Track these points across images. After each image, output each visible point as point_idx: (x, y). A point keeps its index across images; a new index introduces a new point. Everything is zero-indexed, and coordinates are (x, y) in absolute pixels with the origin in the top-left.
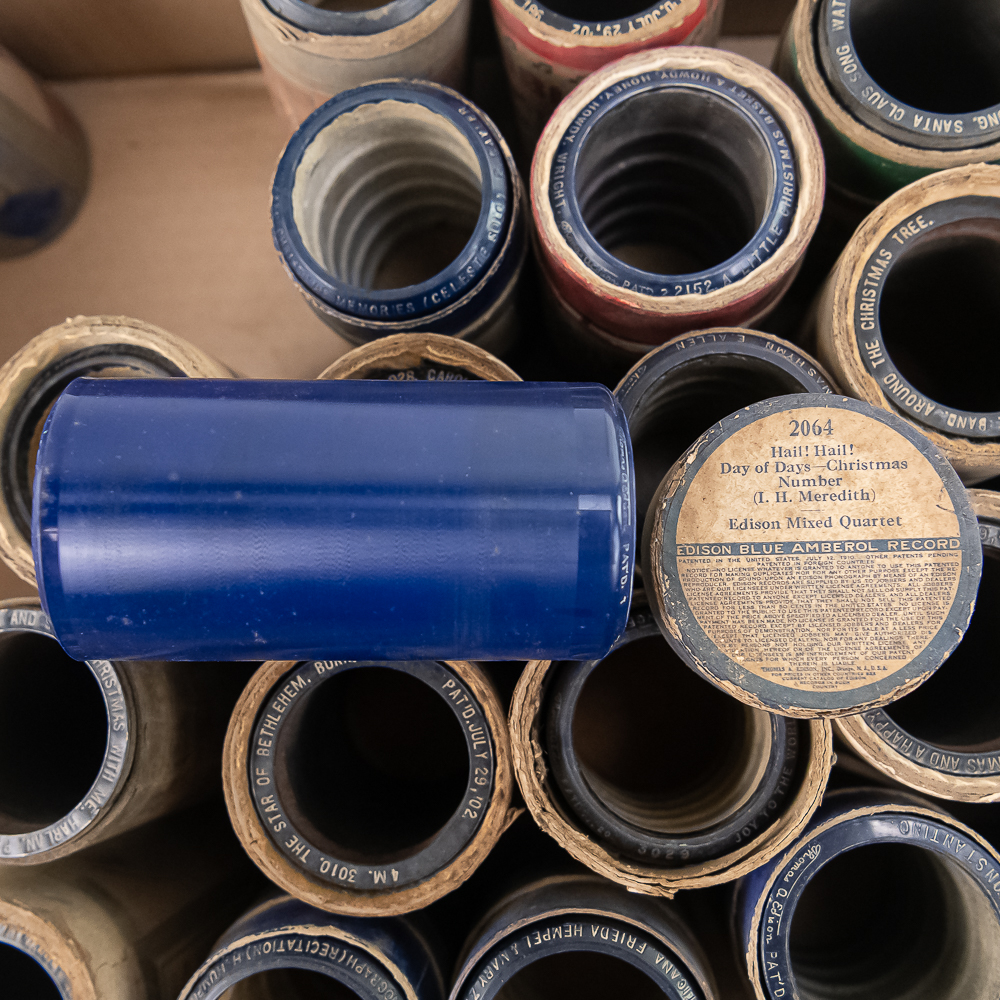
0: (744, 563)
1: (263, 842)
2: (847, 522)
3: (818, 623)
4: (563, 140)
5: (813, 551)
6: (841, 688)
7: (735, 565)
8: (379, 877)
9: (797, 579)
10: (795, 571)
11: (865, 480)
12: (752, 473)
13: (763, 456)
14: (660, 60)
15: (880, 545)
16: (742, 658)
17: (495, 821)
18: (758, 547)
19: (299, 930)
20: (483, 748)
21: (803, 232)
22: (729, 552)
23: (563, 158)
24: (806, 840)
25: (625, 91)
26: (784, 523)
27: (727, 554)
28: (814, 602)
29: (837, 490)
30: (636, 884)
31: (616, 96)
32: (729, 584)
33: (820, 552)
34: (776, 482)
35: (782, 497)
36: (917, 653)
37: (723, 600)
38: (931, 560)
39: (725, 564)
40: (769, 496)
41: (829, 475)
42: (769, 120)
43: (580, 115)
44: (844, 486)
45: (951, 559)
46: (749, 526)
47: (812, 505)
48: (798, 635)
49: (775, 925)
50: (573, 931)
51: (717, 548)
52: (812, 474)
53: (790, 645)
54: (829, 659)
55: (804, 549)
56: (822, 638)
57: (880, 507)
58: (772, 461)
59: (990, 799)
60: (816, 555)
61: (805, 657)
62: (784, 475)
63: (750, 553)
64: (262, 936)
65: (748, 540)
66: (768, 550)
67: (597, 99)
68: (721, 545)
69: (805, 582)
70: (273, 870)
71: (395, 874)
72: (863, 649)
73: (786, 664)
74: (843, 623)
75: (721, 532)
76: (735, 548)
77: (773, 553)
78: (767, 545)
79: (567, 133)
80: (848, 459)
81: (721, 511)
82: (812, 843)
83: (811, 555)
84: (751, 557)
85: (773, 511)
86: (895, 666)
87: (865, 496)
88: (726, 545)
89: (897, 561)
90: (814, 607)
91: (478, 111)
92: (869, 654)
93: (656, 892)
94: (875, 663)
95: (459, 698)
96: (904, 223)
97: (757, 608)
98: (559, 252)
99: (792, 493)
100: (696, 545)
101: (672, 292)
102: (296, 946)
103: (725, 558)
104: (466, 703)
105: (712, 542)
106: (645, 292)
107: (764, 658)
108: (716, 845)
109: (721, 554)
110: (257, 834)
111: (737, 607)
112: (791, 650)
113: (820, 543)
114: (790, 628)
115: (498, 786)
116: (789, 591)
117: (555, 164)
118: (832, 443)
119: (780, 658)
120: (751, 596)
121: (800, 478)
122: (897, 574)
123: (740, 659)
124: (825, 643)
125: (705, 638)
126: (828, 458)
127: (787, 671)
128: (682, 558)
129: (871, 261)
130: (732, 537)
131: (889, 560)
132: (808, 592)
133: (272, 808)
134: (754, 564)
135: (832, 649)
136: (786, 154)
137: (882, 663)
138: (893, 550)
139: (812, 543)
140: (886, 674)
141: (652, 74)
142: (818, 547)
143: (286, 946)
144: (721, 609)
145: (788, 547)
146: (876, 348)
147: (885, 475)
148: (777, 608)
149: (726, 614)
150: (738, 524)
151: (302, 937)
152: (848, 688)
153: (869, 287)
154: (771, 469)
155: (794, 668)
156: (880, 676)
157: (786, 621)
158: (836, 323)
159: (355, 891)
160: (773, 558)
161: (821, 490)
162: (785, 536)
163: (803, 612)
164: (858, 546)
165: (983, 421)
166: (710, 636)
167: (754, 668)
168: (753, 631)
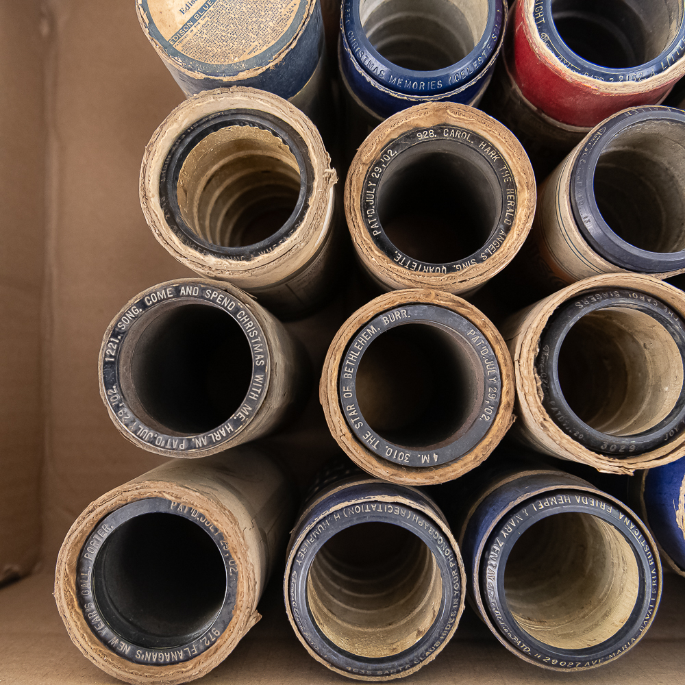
0: (202, 22)
3: (253, 15)
6: (285, 29)
7: (199, 26)
9: (229, 7)
10: (225, 5)
16: (237, 58)
18: (202, 10)
22: (192, 24)
27: (191, 26)
28: (244, 9)
32: (204, 36)
37: (208, 45)
39: (195, 30)
46: (190, 6)
48: (250, 27)
51: (186, 27)
53: (251, 34)
54: (271, 24)
56: (260, 19)
61: (261, 32)
63: (201, 16)
65: (195, 11)
66: (206, 7)
68: (186, 24)
69: (233, 5)
72: (280, 6)
73: (256, 43)
74: (263, 5)
75: (182, 19)
76: (193, 20)
77: (210, 7)
78: (204, 6)
81: (173, 11)
84: (202, 17)
88: (188, 22)
90: (246, 11)
92: (284, 5)
94: (289, 6)
97: (224, 34)
100: (176, 34)
103: (193, 28)
105: (181, 27)
107: (245, 49)
109: (190, 28)
111: (215, 41)
112: (253, 36)
114: (244, 28)
116: (230, 15)
119: (251, 43)
120: (217, 32)
123: (236, 60)
124: (264, 20)
125: (215, 66)
127: (259, 45)
128: (176, 44)
130: (188, 16)
132: (238, 8)
134: (207, 18)
135: (268, 19)
137: (292, 4)
140: (297, 6)
144: (210, 49)
148: (232, 26)
149: (214, 49)
150: (185, 9)
155: (260, 41)
156: (296, 9)
157: (240, 27)
160: (211, 8)
163: (243, 17)
166: (216, 63)
167: (246, 57)
168: (231, 44)
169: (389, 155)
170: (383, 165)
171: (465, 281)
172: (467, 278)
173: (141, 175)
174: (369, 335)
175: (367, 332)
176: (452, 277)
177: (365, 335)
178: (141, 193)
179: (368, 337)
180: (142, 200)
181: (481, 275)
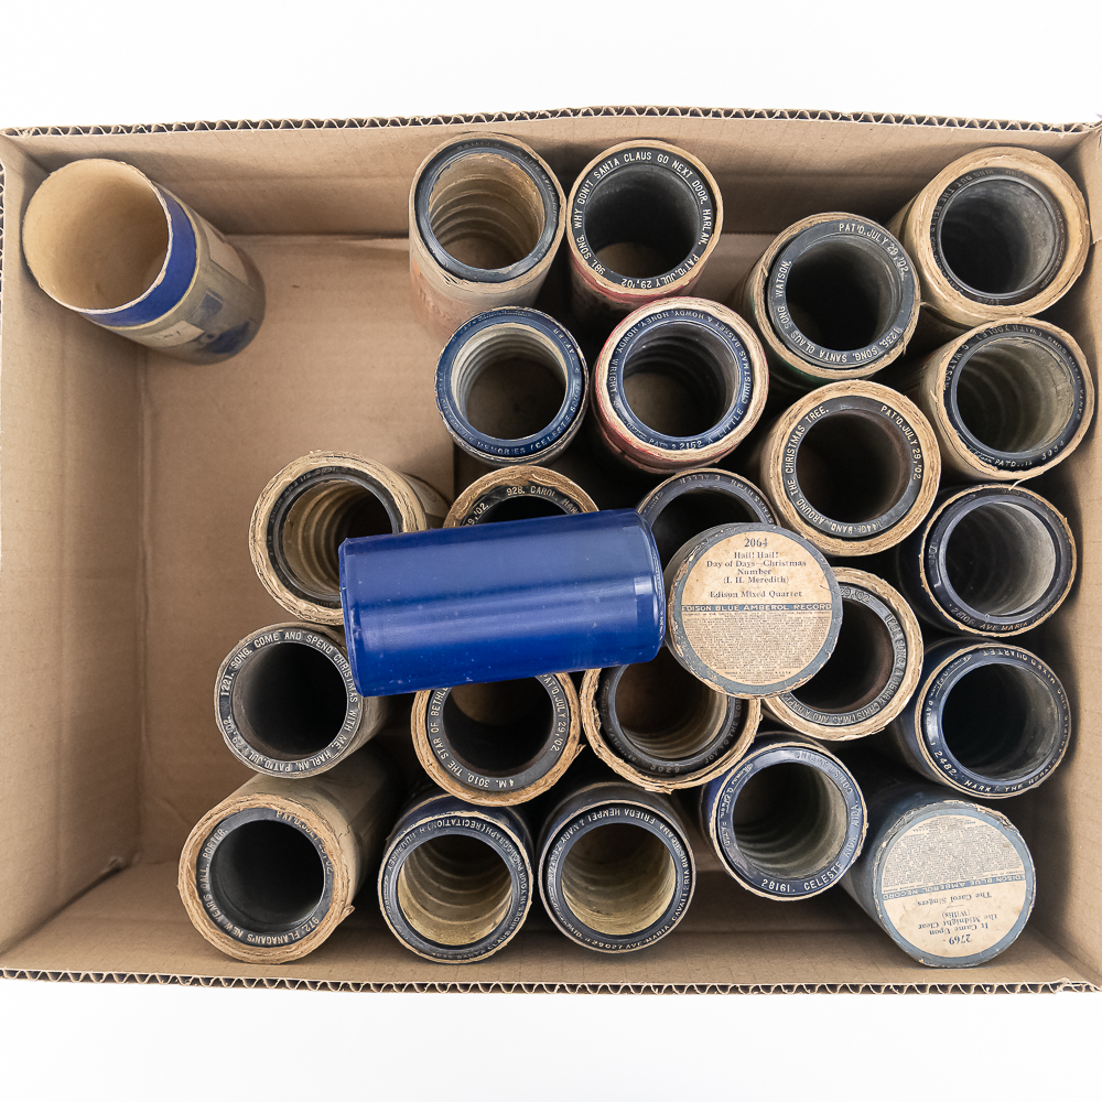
0: (718, 615)
1: (436, 764)
2: (773, 594)
3: (756, 648)
4: (615, 350)
5: (755, 610)
6: (766, 683)
7: (713, 617)
8: (502, 784)
9: (745, 624)
10: (744, 620)
11: (783, 571)
12: (723, 566)
13: (730, 558)
14: (675, 303)
15: (790, 607)
17: (571, 752)
18: (726, 607)
19: (458, 814)
20: (563, 711)
21: (755, 414)
22: (710, 609)
23: (615, 362)
24: (744, 761)
25: (653, 323)
26: (740, 594)
27: (709, 611)
28: (754, 637)
29: (769, 577)
30: (650, 786)
31: (648, 325)
32: (710, 627)
33: (758, 610)
34: (736, 571)
35: (738, 580)
36: (807, 664)
37: (706, 636)
38: (816, 615)
39: (708, 616)
40: (733, 579)
41: (764, 568)
42: (738, 344)
43: (625, 335)
44: (772, 574)
45: (826, 615)
46: (721, 596)
47: (755, 585)
48: (745, 654)
49: (726, 808)
50: (613, 812)
51: (703, 607)
52: (755, 568)
53: (741, 660)
54: (761, 668)
55: (750, 608)
56: (757, 656)
57: (790, 587)
58: (734, 560)
59: (843, 739)
60: (756, 612)
61: (748, 666)
62: (741, 568)
63: (721, 610)
64: (436, 817)
65: (720, 603)
66: (731, 609)
67: (636, 326)
68: (706, 606)
69: (750, 626)
70: (441, 780)
71: (512, 782)
72: (779, 662)
73: (738, 670)
74: (769, 649)
75: (706, 599)
76: (713, 607)
77: (733, 610)
78: (730, 606)
79: (618, 346)
80: (774, 560)
81: (706, 587)
82: (747, 763)
83: (754, 612)
84: (721, 612)
85: (734, 588)
86: (795, 671)
87: (783, 580)
88: (709, 606)
89: (798, 615)
90: (754, 640)
91: (564, 330)
92: (782, 665)
93: (661, 791)
94: (785, 670)
95: (550, 682)
96: (812, 411)
97: (724, 640)
98: (613, 421)
99: (745, 578)
100: (692, 606)
101: (678, 448)
102: (456, 822)
103: (708, 613)
104: (553, 686)
105: (701, 604)
106: (662, 447)
107: (727, 667)
108: (695, 764)
109: (706, 611)
110: (432, 760)
111: (713, 640)
112: (741, 663)
113: (758, 605)
114: (741, 651)
115: (572, 733)
116: (741, 631)
117: (611, 365)
118: (767, 551)
119: (735, 667)
120: (721, 633)
121: (749, 569)
122: (798, 622)
123: (714, 668)
124: (759, 659)
125: (696, 656)
126: (764, 559)
127: (739, 674)
128: (685, 613)
129: (793, 433)
130: (712, 601)
131: (795, 615)
132: (751, 632)
133: (440, 746)
134: (723, 616)
135: (762, 662)
136: (747, 366)
137: (788, 670)
138: (796, 609)
139: (754, 605)
140: (790, 676)
141: (669, 311)
142: (757, 607)
143: (450, 823)
144: (705, 641)
145: (742, 607)
146: (794, 484)
147: (794, 568)
148: (735, 640)
149: (707, 643)
150: (715, 595)
151: (459, 817)
152: (770, 683)
153: (791, 448)
154: (734, 564)
155: (742, 672)
156: (787, 677)
157: (739, 647)
158: (771, 471)
159: (488, 792)
160: (733, 613)
161: (759, 576)
162: (740, 601)
163: (748, 642)
164: (779, 607)
165: (850, 529)
166: (699, 655)
167: (722, 673)
168: (722, 653)
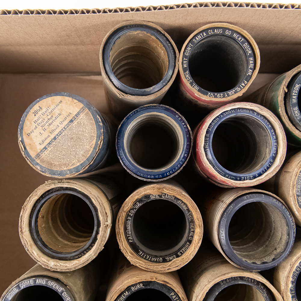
0: (49, 149)
2: (61, 123)
3: (73, 147)
5: (60, 134)
6: (88, 156)
7: (48, 151)
9: (62, 143)
10: (60, 141)
11: (57, 111)
12: (34, 131)
13: (34, 125)
15: (71, 121)
16: (65, 168)
18: (49, 144)
22: (45, 150)
26: (50, 134)
27: (45, 151)
28: (69, 144)
29: (54, 118)
32: (50, 156)
33: (62, 133)
34: (41, 128)
35: (45, 130)
36: (96, 136)
37: (52, 160)
38: (83, 115)
39: (46, 153)
40: (42, 132)
41: (49, 117)
44: (54, 116)
45: (86, 112)
46: (44, 141)
47: (52, 126)
48: (72, 153)
52: (46, 120)
53: (72, 157)
54: (81, 152)
55: (58, 135)
56: (77, 150)
57: (65, 114)
58: (36, 125)
60: (62, 135)
61: (77, 156)
62: (41, 125)
63: (49, 146)
65: (46, 144)
66: (52, 142)
68: (42, 150)
69: (64, 142)
72: (86, 144)
73: (74, 161)
74: (78, 143)
75: (40, 148)
76: (45, 148)
77: (53, 142)
78: (51, 142)
80: (50, 111)
81: (36, 144)
83: (61, 136)
84: (50, 147)
85: (45, 134)
86: (95, 141)
87: (60, 114)
88: (43, 149)
89: (77, 121)
90: (70, 145)
92: (88, 144)
97: (60, 156)
99: (46, 127)
100: (37, 155)
103: (45, 152)
105: (40, 151)
107: (69, 164)
109: (44, 152)
111: (56, 159)
112: (73, 157)
113: (60, 132)
114: (69, 153)
116: (63, 146)
118: (44, 110)
119: (72, 161)
120: (56, 154)
121: (45, 123)
122: (79, 124)
123: (65, 169)
124: (78, 150)
125: (55, 171)
126: (46, 114)
127: (76, 162)
128: (37, 160)
130: (42, 147)
131: (75, 123)
132: (66, 143)
134: (52, 148)
135: (80, 150)
137: (91, 144)
138: (74, 120)
139: (59, 133)
140: (94, 145)
142: (60, 133)
144: (53, 162)
145: (55, 138)
147: (59, 107)
148: (63, 152)
149: (55, 162)
150: (41, 143)
152: (89, 154)
154: (38, 126)
155: (76, 161)
156: (93, 147)
157: (67, 153)
160: (54, 143)
161: (50, 121)
162: (52, 136)
163: (69, 148)
164: (68, 125)
166: (56, 169)
167: (70, 168)
168: (63, 161)
169: (137, 205)
170: (135, 210)
171: (170, 269)
172: (171, 268)
173: (20, 221)
174: (125, 296)
175: (124, 294)
176: (164, 267)
177: (123, 296)
178: (20, 230)
179: (124, 297)
180: (20, 233)
181: (177, 267)
